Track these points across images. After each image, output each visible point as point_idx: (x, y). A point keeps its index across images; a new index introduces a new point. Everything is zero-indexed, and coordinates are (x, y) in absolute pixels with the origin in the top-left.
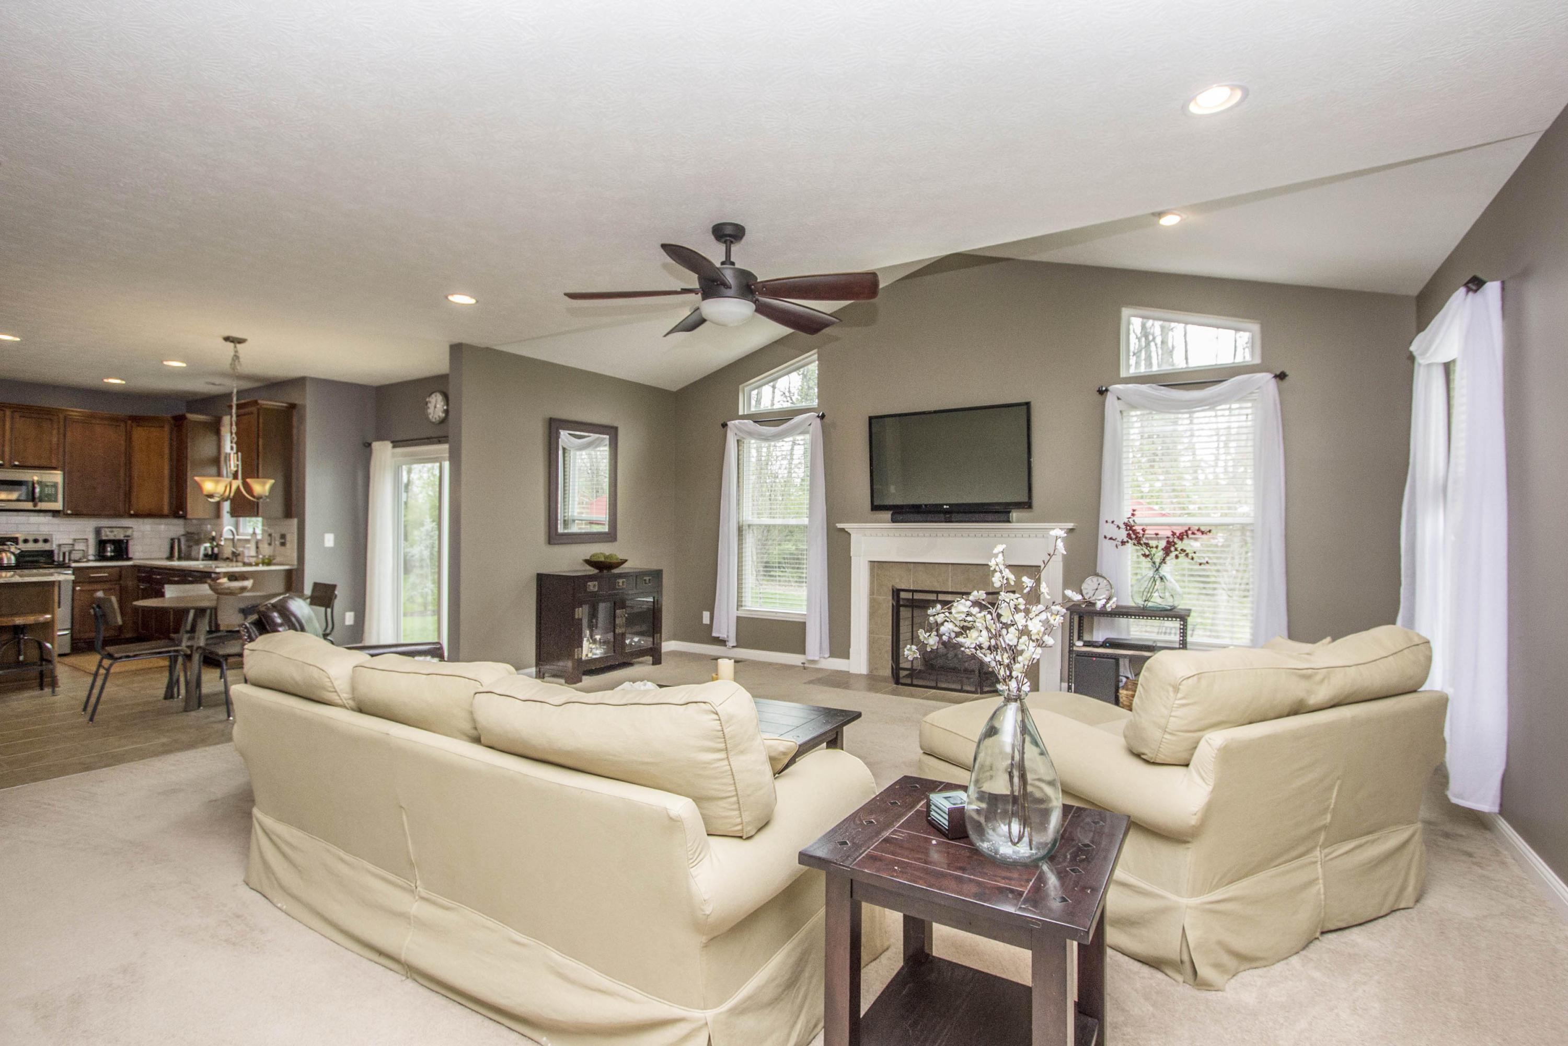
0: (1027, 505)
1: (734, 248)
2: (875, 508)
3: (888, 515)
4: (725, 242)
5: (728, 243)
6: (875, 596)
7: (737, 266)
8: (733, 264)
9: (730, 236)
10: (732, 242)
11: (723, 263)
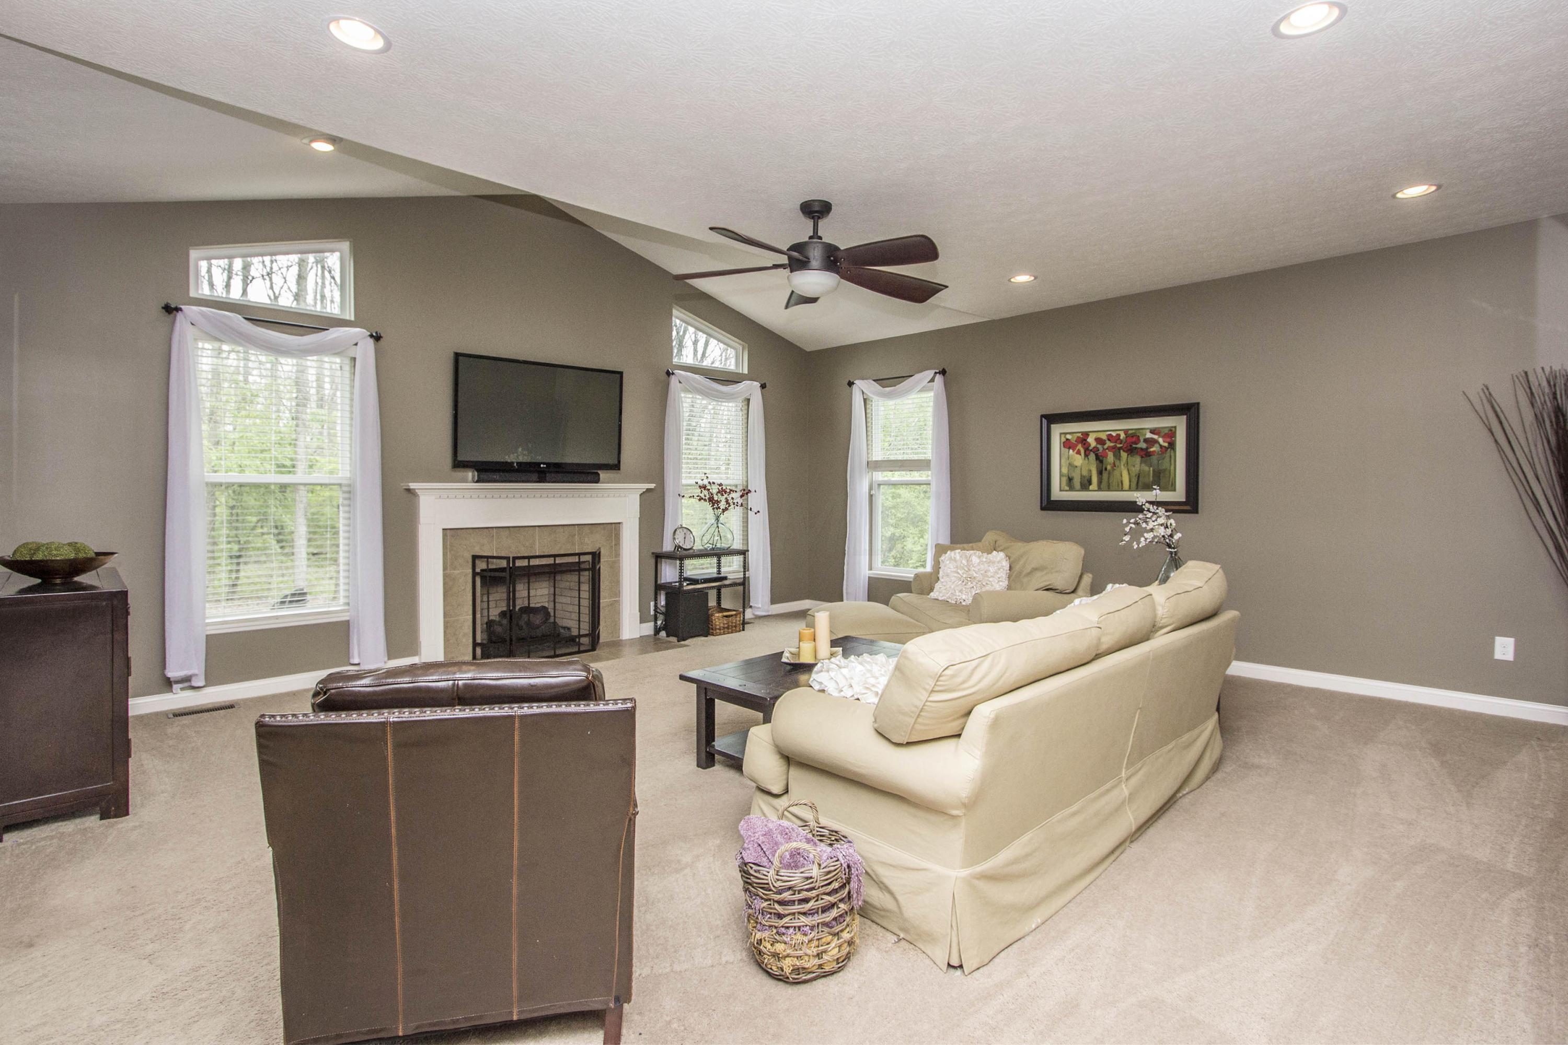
0: (616, 467)
1: (821, 223)
2: (459, 464)
3: (470, 474)
4: (813, 218)
5: (816, 218)
6: (448, 571)
7: (824, 240)
8: (820, 238)
9: (817, 212)
10: (819, 218)
11: (811, 238)
